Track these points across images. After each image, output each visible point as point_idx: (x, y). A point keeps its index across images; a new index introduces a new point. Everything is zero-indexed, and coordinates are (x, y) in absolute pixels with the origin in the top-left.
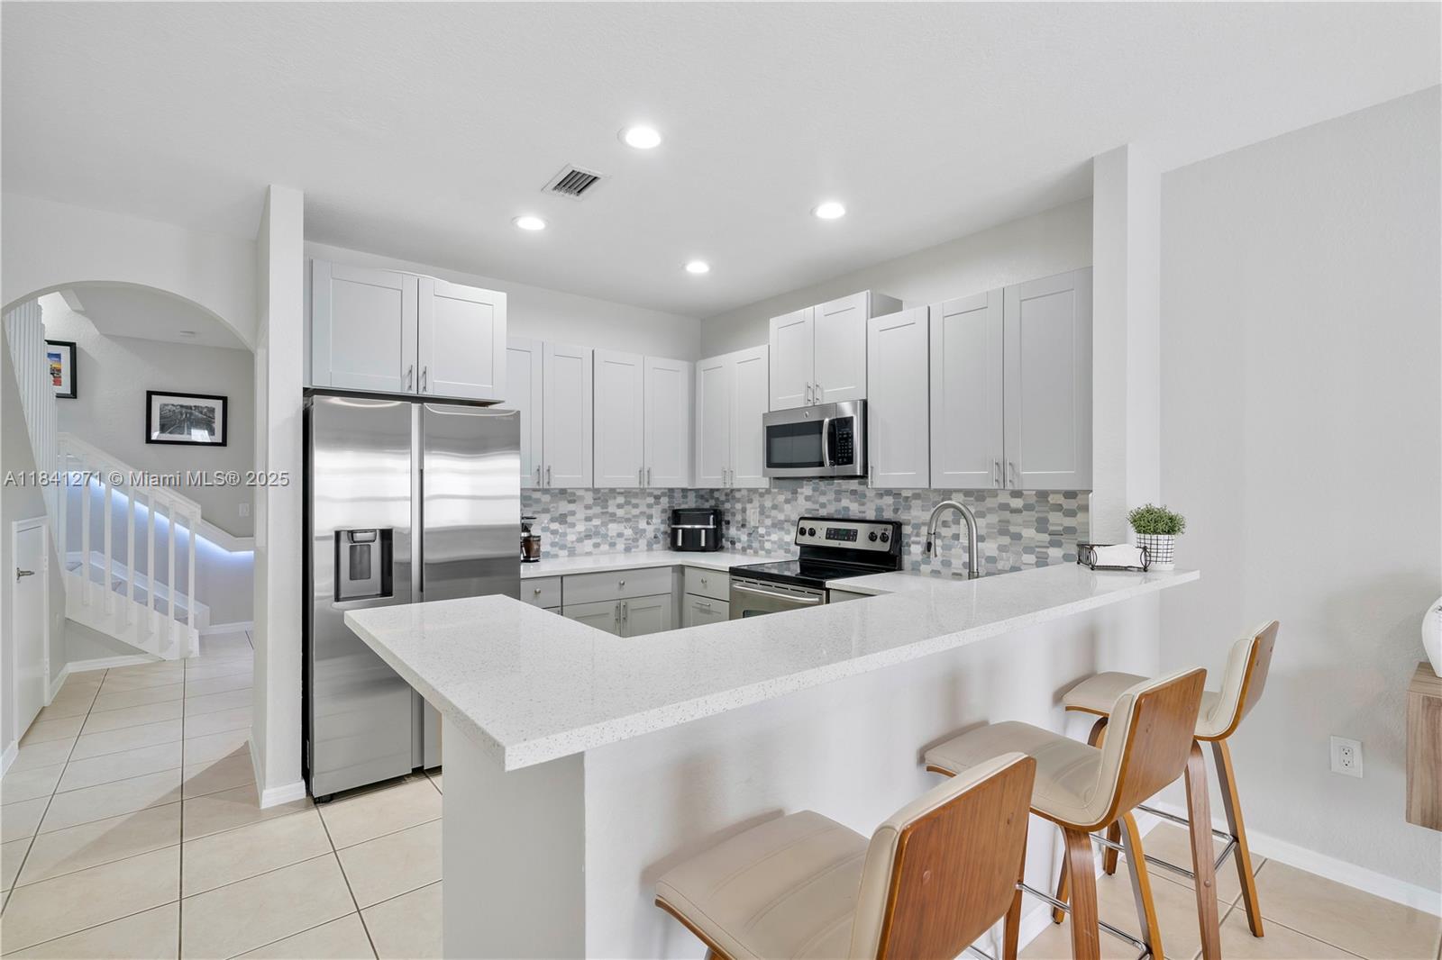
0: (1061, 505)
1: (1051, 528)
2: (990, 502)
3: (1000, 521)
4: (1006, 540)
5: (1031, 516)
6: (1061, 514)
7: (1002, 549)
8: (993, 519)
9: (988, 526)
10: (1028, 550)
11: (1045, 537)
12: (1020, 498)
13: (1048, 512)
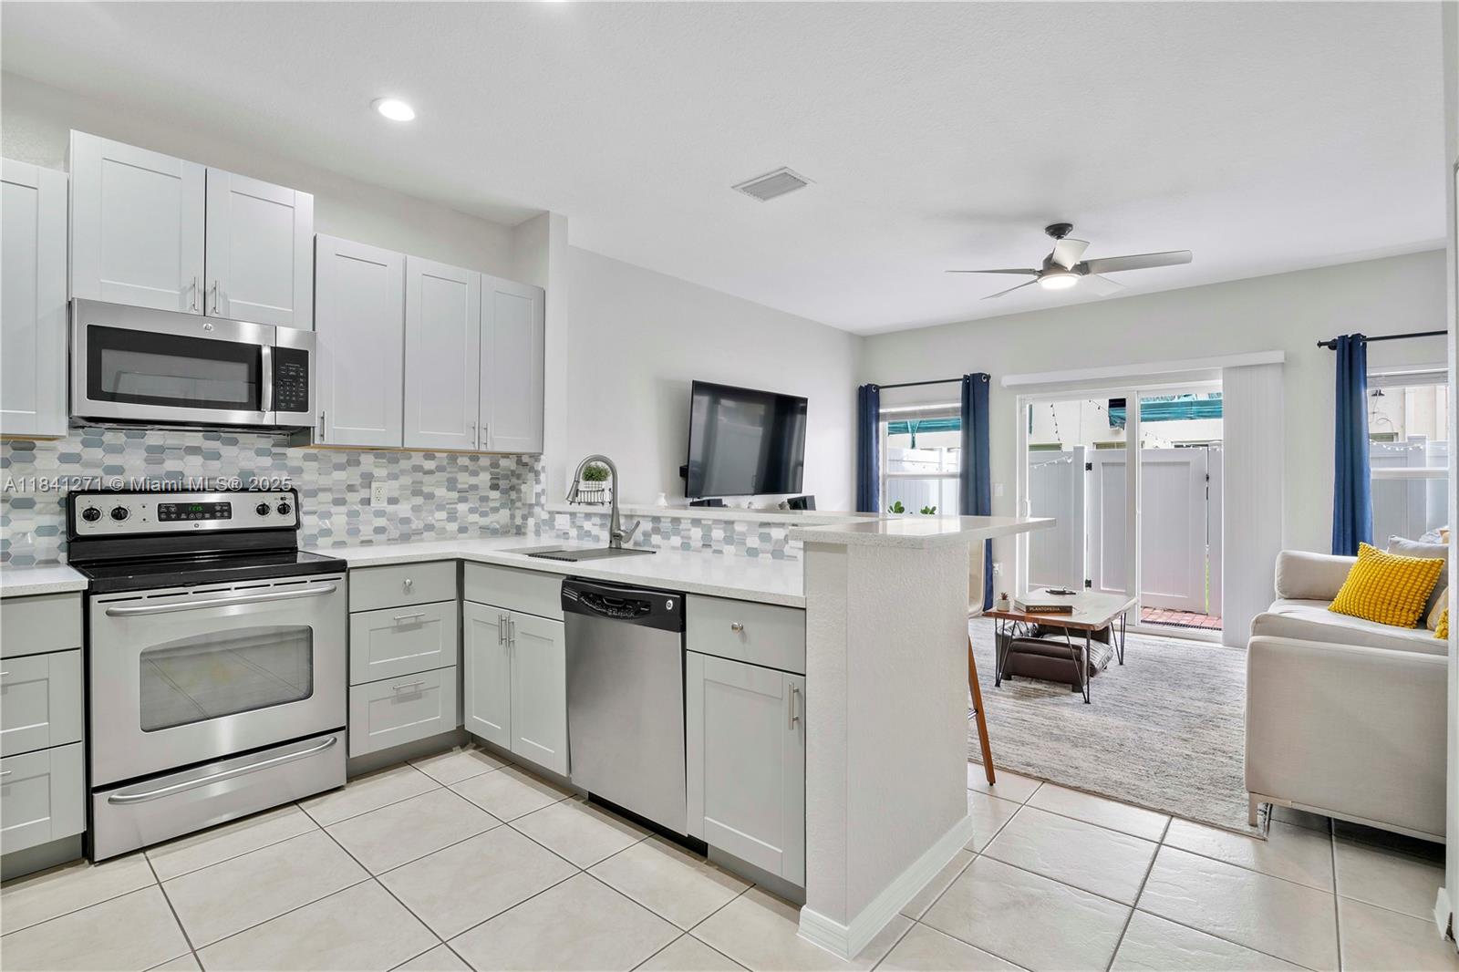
0: (467, 466)
1: (459, 486)
2: (404, 464)
3: (413, 483)
4: (419, 500)
5: (442, 476)
6: (467, 474)
7: (416, 509)
8: (406, 480)
9: (402, 488)
10: (440, 507)
11: (455, 495)
12: (433, 460)
13: (456, 472)
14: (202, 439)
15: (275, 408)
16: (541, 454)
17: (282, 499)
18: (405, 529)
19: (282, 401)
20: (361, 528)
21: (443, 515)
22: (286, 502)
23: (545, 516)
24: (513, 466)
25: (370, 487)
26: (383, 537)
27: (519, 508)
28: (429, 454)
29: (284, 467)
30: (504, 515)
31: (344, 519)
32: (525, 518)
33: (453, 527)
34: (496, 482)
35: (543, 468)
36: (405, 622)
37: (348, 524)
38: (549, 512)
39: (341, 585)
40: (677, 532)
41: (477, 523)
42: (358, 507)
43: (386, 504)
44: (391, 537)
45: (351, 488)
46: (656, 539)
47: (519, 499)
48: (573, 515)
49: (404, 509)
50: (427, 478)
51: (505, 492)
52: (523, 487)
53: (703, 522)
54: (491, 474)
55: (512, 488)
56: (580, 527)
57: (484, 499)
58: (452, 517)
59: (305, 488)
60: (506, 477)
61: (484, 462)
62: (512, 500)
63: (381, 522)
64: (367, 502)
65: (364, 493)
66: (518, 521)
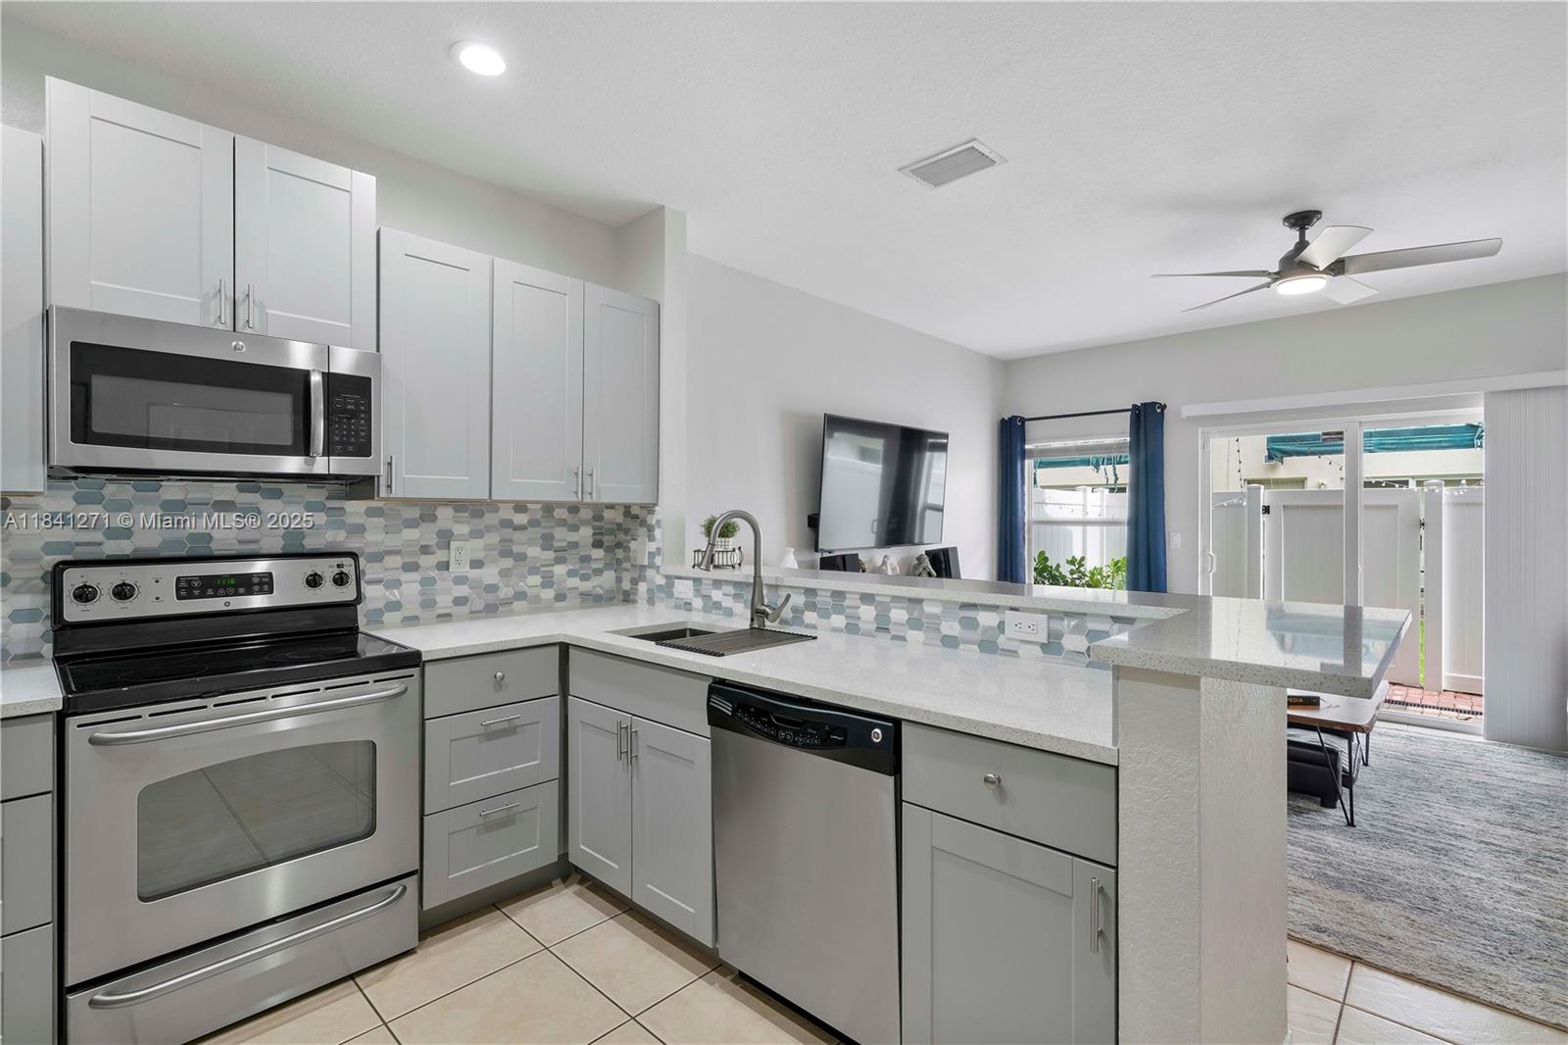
0: (565, 520)
1: (556, 544)
2: (490, 519)
3: (500, 541)
4: (508, 563)
5: (535, 533)
6: (565, 529)
7: (505, 573)
8: (493, 538)
9: (487, 548)
10: (533, 571)
11: (551, 555)
12: (525, 512)
13: (552, 527)
14: (236, 492)
15: (328, 451)
16: (656, 505)
17: (338, 566)
18: (491, 598)
19: (338, 443)
20: (437, 599)
21: (536, 580)
22: (344, 570)
23: (660, 581)
24: (620, 519)
25: (449, 548)
26: (465, 609)
27: (626, 570)
28: (520, 507)
29: (341, 525)
30: (608, 578)
31: (417, 587)
32: (635, 582)
33: (548, 594)
34: (598, 537)
35: (658, 522)
36: (494, 728)
37: (422, 593)
38: (667, 577)
39: (413, 684)
40: (840, 610)
41: (577, 588)
42: (434, 573)
43: (468, 568)
44: (474, 609)
45: (425, 550)
46: (810, 617)
47: (628, 559)
48: (697, 581)
49: (490, 574)
50: (517, 536)
51: (609, 550)
52: (633, 545)
53: (877, 598)
54: (594, 528)
55: (619, 545)
56: (707, 597)
57: (586, 559)
58: (548, 582)
59: (367, 550)
60: (611, 532)
61: (586, 514)
62: (618, 560)
63: (462, 591)
64: (445, 566)
65: (441, 556)
66: (626, 585)
